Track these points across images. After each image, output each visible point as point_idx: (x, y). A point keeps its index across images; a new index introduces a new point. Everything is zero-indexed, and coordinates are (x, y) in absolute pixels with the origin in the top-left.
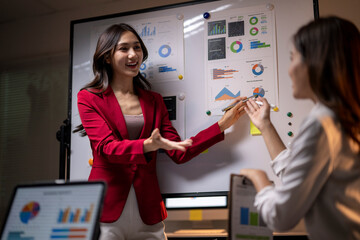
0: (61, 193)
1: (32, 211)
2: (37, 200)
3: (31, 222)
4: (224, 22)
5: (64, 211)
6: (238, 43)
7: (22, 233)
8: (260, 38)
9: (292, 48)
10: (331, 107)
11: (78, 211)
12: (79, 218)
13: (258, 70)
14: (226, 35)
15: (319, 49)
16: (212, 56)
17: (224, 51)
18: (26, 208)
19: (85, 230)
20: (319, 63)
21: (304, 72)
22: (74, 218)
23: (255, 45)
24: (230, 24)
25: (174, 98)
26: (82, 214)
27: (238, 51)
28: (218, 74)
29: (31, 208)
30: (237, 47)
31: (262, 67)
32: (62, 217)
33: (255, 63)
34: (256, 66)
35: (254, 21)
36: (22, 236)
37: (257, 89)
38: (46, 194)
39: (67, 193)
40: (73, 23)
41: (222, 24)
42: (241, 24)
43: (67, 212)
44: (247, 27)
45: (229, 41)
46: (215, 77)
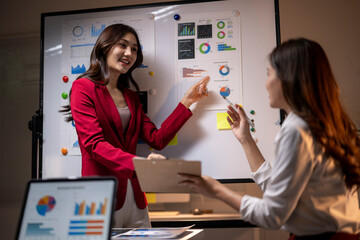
0: (74, 188)
1: (48, 205)
2: (52, 194)
3: (48, 215)
4: (193, 24)
5: (79, 204)
6: (206, 44)
7: (41, 224)
8: (226, 41)
9: (268, 65)
10: (303, 117)
11: (93, 205)
12: (95, 211)
13: (224, 70)
14: (195, 37)
15: (289, 67)
16: (182, 56)
17: (193, 51)
18: (42, 202)
19: (101, 222)
20: (290, 78)
21: (279, 85)
22: (90, 211)
23: (222, 47)
24: (199, 27)
25: (146, 93)
26: (97, 207)
27: (206, 52)
28: (187, 72)
29: (47, 202)
30: (205, 48)
31: (228, 68)
32: (78, 210)
33: (222, 64)
34: (223, 67)
35: (221, 25)
36: (41, 227)
37: (224, 88)
38: (59, 188)
39: (80, 188)
40: (44, 16)
41: (191, 26)
42: (210, 27)
43: (82, 205)
44: (215, 31)
45: (198, 42)
46: (185, 76)
